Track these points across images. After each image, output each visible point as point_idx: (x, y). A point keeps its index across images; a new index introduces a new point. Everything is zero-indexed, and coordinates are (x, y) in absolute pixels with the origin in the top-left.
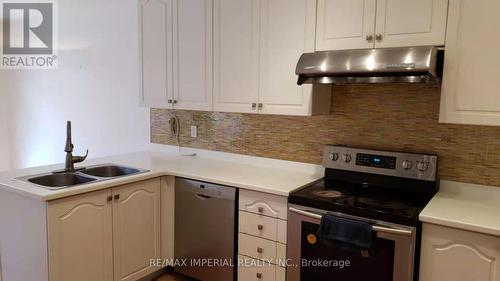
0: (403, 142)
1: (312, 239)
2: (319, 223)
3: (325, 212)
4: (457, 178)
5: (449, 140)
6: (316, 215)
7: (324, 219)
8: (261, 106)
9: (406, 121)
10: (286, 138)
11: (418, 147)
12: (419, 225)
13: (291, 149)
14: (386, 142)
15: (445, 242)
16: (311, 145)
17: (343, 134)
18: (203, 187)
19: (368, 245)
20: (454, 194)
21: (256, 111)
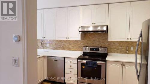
0: (100, 45)
1: (83, 67)
2: (85, 63)
3: (86, 61)
4: (111, 52)
5: (109, 44)
6: (84, 61)
7: (86, 62)
8: (68, 38)
9: (100, 41)
10: (73, 46)
11: (103, 46)
12: (106, 61)
13: (75, 48)
14: (96, 45)
15: (111, 64)
16: (80, 47)
17: (87, 44)
18: (55, 58)
19: (96, 66)
20: (111, 55)
21: (67, 39)
